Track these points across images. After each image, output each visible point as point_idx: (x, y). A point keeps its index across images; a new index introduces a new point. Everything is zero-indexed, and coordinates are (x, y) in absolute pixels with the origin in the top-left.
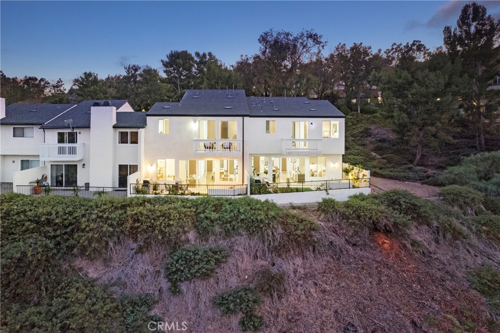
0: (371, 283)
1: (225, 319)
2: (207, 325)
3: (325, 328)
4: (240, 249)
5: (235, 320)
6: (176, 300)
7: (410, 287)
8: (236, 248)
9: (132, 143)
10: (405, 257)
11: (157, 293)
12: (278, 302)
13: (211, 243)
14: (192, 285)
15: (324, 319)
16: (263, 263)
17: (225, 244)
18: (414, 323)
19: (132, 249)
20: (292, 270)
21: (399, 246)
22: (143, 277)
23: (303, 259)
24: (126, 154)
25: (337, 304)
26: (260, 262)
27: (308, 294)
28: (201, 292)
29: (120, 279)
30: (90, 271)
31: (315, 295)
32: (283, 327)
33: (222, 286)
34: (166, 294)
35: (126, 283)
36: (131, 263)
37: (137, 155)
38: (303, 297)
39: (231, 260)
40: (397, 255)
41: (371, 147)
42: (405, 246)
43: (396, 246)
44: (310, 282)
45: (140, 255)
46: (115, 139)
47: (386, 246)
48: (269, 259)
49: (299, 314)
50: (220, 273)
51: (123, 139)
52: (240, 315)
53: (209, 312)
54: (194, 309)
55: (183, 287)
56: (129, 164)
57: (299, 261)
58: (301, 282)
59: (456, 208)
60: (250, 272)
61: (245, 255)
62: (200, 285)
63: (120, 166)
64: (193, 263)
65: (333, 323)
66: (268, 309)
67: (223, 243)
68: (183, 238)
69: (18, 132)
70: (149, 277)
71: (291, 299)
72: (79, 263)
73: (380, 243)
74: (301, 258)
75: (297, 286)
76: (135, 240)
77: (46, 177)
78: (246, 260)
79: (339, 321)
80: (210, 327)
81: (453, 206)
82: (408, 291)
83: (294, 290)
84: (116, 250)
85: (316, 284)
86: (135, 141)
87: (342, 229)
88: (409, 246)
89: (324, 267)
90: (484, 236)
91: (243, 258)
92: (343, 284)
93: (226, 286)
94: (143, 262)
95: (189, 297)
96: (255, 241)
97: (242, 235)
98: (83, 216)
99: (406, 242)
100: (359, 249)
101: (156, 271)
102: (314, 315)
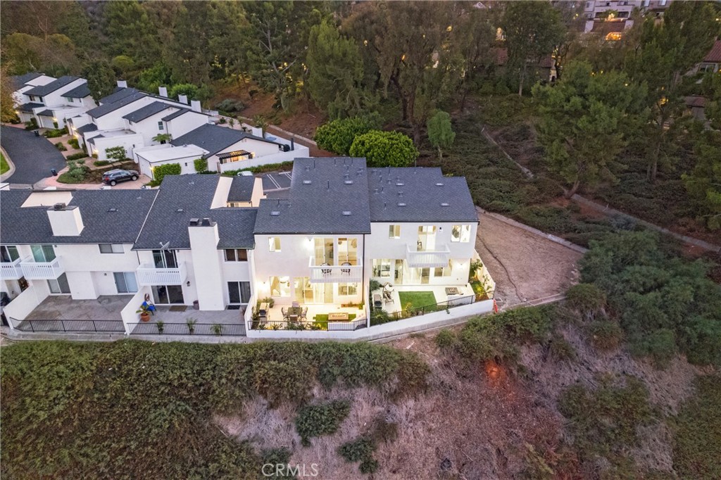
0: (472, 416)
1: (349, 465)
2: (334, 470)
3: (427, 464)
4: (360, 399)
5: (356, 466)
6: (307, 451)
7: (505, 416)
8: (356, 398)
9: (240, 259)
10: (509, 383)
11: (291, 446)
12: (391, 445)
13: (334, 395)
14: (320, 439)
15: (427, 455)
16: (381, 409)
17: (346, 395)
18: (499, 451)
19: (264, 405)
20: (404, 413)
21: (506, 372)
22: (277, 432)
23: (415, 401)
24: (235, 271)
25: (439, 442)
26: (378, 409)
27: (416, 435)
28: (328, 444)
29: (257, 434)
30: (229, 428)
31: (422, 435)
32: (393, 466)
33: (345, 437)
34: (299, 447)
35: (263, 439)
36: (265, 419)
37: (247, 272)
38: (412, 438)
39: (352, 413)
40: (502, 383)
41: (525, 158)
42: (511, 372)
43: (503, 373)
44: (419, 423)
45: (271, 411)
46: (220, 257)
47: (494, 374)
48: (385, 406)
49: (407, 454)
50: (343, 427)
51: (230, 256)
52: (360, 462)
53: (335, 460)
54: (322, 457)
55: (313, 441)
56: (239, 281)
57: (411, 403)
58: (411, 425)
59: (577, 312)
60: (368, 419)
61: (364, 403)
62: (326, 439)
63: (229, 283)
64: (320, 423)
65: (433, 459)
66: (383, 452)
67: (345, 394)
68: (309, 394)
69: (105, 248)
70: (282, 431)
71: (402, 441)
72: (218, 419)
73: (489, 372)
74: (413, 401)
75: (408, 428)
76: (266, 397)
77: (149, 297)
78: (365, 407)
79: (439, 457)
80: (336, 472)
81: (574, 310)
82: (502, 421)
83: (405, 433)
84: (249, 406)
85: (424, 424)
86: (243, 258)
87: (454, 362)
88: (515, 372)
89: (433, 406)
90: (592, 344)
91: (362, 407)
92: (447, 422)
93: (349, 437)
94: (275, 417)
95: (318, 448)
96: (373, 391)
97: (361, 387)
98: (213, 378)
99: (513, 368)
100: (467, 380)
101: (288, 425)
102: (419, 454)
